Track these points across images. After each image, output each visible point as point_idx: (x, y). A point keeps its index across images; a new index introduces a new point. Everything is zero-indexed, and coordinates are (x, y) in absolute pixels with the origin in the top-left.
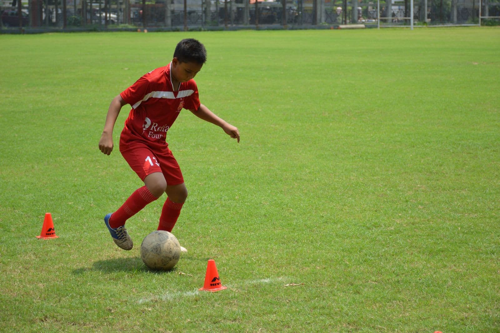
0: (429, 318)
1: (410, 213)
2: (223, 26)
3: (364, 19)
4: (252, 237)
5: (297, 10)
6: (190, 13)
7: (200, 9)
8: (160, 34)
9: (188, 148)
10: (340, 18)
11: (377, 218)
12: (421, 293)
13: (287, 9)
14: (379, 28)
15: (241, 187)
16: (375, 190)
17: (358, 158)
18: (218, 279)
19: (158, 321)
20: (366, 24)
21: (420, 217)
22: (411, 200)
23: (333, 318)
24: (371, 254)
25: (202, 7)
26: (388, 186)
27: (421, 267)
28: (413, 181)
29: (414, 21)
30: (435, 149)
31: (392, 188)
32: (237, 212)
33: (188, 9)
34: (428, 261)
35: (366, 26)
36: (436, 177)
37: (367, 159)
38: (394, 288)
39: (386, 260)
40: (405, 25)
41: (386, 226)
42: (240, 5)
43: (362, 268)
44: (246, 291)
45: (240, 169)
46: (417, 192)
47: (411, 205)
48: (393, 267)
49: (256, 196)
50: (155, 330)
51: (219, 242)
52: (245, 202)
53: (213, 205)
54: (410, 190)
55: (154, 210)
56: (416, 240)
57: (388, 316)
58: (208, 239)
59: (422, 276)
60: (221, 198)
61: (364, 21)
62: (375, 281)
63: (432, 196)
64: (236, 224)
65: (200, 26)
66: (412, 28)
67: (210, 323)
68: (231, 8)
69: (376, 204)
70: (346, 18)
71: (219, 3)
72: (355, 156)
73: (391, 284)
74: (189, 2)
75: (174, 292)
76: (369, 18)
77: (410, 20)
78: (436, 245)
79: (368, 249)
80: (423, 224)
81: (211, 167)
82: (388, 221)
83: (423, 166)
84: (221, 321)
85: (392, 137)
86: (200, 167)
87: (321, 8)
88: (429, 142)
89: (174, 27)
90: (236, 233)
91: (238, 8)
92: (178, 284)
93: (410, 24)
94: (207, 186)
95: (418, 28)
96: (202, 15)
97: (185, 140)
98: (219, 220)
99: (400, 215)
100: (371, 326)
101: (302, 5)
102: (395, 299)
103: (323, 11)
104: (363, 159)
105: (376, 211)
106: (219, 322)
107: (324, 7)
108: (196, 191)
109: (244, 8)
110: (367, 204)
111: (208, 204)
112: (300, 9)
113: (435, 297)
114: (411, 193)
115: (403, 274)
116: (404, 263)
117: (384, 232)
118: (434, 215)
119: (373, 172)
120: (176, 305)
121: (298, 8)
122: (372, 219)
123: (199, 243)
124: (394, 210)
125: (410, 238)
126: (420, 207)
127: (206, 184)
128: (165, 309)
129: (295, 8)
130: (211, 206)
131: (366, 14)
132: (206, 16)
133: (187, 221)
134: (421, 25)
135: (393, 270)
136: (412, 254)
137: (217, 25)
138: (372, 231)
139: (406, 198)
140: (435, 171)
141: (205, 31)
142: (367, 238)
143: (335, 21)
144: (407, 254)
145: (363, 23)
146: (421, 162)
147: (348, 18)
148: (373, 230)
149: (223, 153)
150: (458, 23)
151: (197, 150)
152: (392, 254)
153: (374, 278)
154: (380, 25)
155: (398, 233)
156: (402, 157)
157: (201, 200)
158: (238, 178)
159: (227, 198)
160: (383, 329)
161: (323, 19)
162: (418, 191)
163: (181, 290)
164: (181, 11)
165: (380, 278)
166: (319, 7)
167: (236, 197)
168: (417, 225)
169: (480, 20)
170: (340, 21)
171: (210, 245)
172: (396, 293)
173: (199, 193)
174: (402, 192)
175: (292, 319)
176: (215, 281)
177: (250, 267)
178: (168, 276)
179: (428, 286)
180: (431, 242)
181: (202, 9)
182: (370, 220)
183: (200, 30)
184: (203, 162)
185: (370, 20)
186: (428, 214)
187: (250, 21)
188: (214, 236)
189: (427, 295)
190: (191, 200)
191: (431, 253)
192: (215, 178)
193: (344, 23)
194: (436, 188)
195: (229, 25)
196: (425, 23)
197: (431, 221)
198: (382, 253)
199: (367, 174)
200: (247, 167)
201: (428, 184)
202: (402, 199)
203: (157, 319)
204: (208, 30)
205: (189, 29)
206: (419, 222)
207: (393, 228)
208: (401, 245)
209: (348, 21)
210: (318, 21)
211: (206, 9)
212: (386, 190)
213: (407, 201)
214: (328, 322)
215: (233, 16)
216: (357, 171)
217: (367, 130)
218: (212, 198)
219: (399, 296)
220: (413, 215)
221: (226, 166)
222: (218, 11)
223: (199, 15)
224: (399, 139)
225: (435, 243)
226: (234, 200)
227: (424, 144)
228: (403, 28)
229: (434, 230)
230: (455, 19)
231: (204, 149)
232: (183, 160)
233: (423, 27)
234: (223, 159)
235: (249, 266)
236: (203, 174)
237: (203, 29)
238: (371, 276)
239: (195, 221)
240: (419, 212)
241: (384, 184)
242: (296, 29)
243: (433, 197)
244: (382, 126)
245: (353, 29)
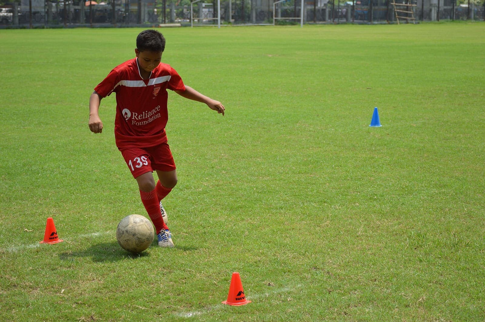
0: (229, 261)
1: (215, 177)
2: (62, 24)
3: (180, 19)
4: (84, 198)
5: (124, 12)
6: (35, 13)
7: (43, 10)
8: (9, 31)
9: (32, 126)
10: (160, 18)
11: (188, 181)
12: (223, 242)
13: (116, 11)
14: (192, 27)
15: (76, 158)
16: (187, 158)
17: (173, 133)
18: (56, 234)
19: (5, 270)
20: (182, 24)
21: (223, 180)
22: (216, 167)
23: (151, 264)
24: (183, 211)
25: (45, 8)
26: (198, 155)
27: (224, 220)
28: (218, 151)
29: (221, 21)
30: (237, 125)
31: (200, 157)
32: (73, 178)
33: (33, 10)
34: (229, 216)
35: (181, 25)
36: (237, 148)
37: (180, 134)
38: (202, 238)
39: (195, 216)
40: (213, 24)
41: (195, 188)
42: (77, 7)
43: (175, 222)
44: (80, 243)
45: (76, 143)
46: (221, 160)
47: (216, 171)
48: (200, 221)
49: (88, 165)
50: (2, 277)
51: (57, 203)
52: (79, 170)
53: (52, 173)
54: (215, 159)
55: (3, 178)
56: (220, 199)
57: (196, 261)
58: (48, 201)
59: (224, 228)
60: (59, 167)
61: (180, 20)
62: (186, 232)
63: (233, 163)
64: (72, 188)
65: (43, 25)
66: (220, 27)
67: (49, 270)
68: (69, 9)
69: (188, 170)
70: (165, 18)
71: (60, 6)
72: (171, 131)
73: (199, 235)
74: (34, 4)
75: (19, 245)
76: (184, 18)
77: (217, 20)
78: (236, 202)
79: (180, 207)
80: (226, 186)
81: (51, 141)
82: (198, 184)
83: (227, 139)
84: (58, 268)
85: (201, 116)
86: (42, 141)
87: (145, 10)
88: (232, 120)
89: (21, 25)
90: (71, 196)
91: (75, 10)
92: (22, 239)
93: (217, 24)
94: (48, 157)
95: (224, 27)
96: (45, 15)
97: (29, 119)
98: (57, 185)
99: (207, 178)
100: (182, 269)
101: (128, 7)
102: (202, 247)
103: (146, 12)
104: (178, 134)
105: (187, 176)
106: (56, 269)
107: (147, 9)
108: (38, 161)
109: (81, 9)
110: (180, 170)
111: (48, 172)
112: (126, 11)
113: (234, 245)
114: (216, 160)
115: (209, 226)
116: (210, 218)
117: (194, 193)
118: (235, 178)
119: (185, 144)
120: (20, 256)
121: (126, 10)
122: (184, 183)
123: (41, 204)
124: (202, 175)
125: (215, 198)
126: (223, 172)
127: (46, 155)
128: (11, 259)
129: (123, 10)
130: (51, 174)
131: (181, 15)
132: (48, 16)
133: (30, 186)
134: (226, 24)
135: (201, 224)
136: (216, 210)
137: (58, 24)
138: (184, 192)
139: (212, 165)
140: (236, 143)
141: (47, 28)
142: (180, 198)
143: (156, 21)
144: (212, 210)
145: (179, 22)
146: (225, 135)
147: (166, 18)
148: (185, 191)
149: (61, 129)
150: (256, 23)
151: (40, 127)
152: (200, 210)
153: (185, 231)
154: (193, 24)
155: (205, 194)
156: (210, 132)
157: (42, 168)
158: (74, 150)
159: (64, 167)
160: (192, 272)
161: (146, 19)
162: (222, 159)
163: (24, 243)
164: (27, 12)
165: (190, 231)
166: (142, 9)
167: (72, 166)
168: (221, 187)
169: (274, 21)
170: (161, 21)
171: (50, 206)
172: (203, 242)
173: (41, 163)
174: (209, 160)
175: (117, 265)
176: (53, 235)
177: (83, 223)
178: (13, 232)
179: (229, 236)
180: (232, 200)
181: (45, 10)
182: (183, 183)
183: (43, 28)
184: (44, 137)
185: (185, 20)
186: (230, 178)
187: (86, 20)
188: (53, 198)
189: (228, 243)
190: (33, 169)
191: (231, 209)
192: (54, 150)
193: (163, 22)
194: (237, 157)
195: (68, 24)
196: (229, 23)
197: (232, 183)
198: (192, 210)
199: (180, 146)
200: (81, 141)
201: (230, 153)
202: (209, 165)
203: (4, 268)
204: (50, 28)
205: (34, 27)
206: (222, 185)
207: (201, 190)
208: (207, 203)
209: (167, 21)
210: (142, 21)
211: (48, 10)
212: (196, 159)
213: (213, 167)
214: (147, 267)
215: (71, 16)
216: (172, 143)
217: (181, 110)
218: (52, 167)
219: (205, 244)
220: (218, 178)
221: (64, 140)
222: (59, 12)
223: (42, 15)
224: (207, 117)
225: (235, 201)
226: (70, 169)
227: (228, 121)
228: (212, 26)
229: (234, 190)
230: (254, 20)
231: (45, 127)
232: (28, 136)
233: (228, 26)
234: (62, 134)
235: (82, 223)
236: (45, 147)
237: (45, 27)
238: (183, 229)
239: (37, 186)
240: (222, 176)
241: (195, 154)
242: (124, 27)
243: (234, 164)
244: (193, 107)
245: (171, 27)
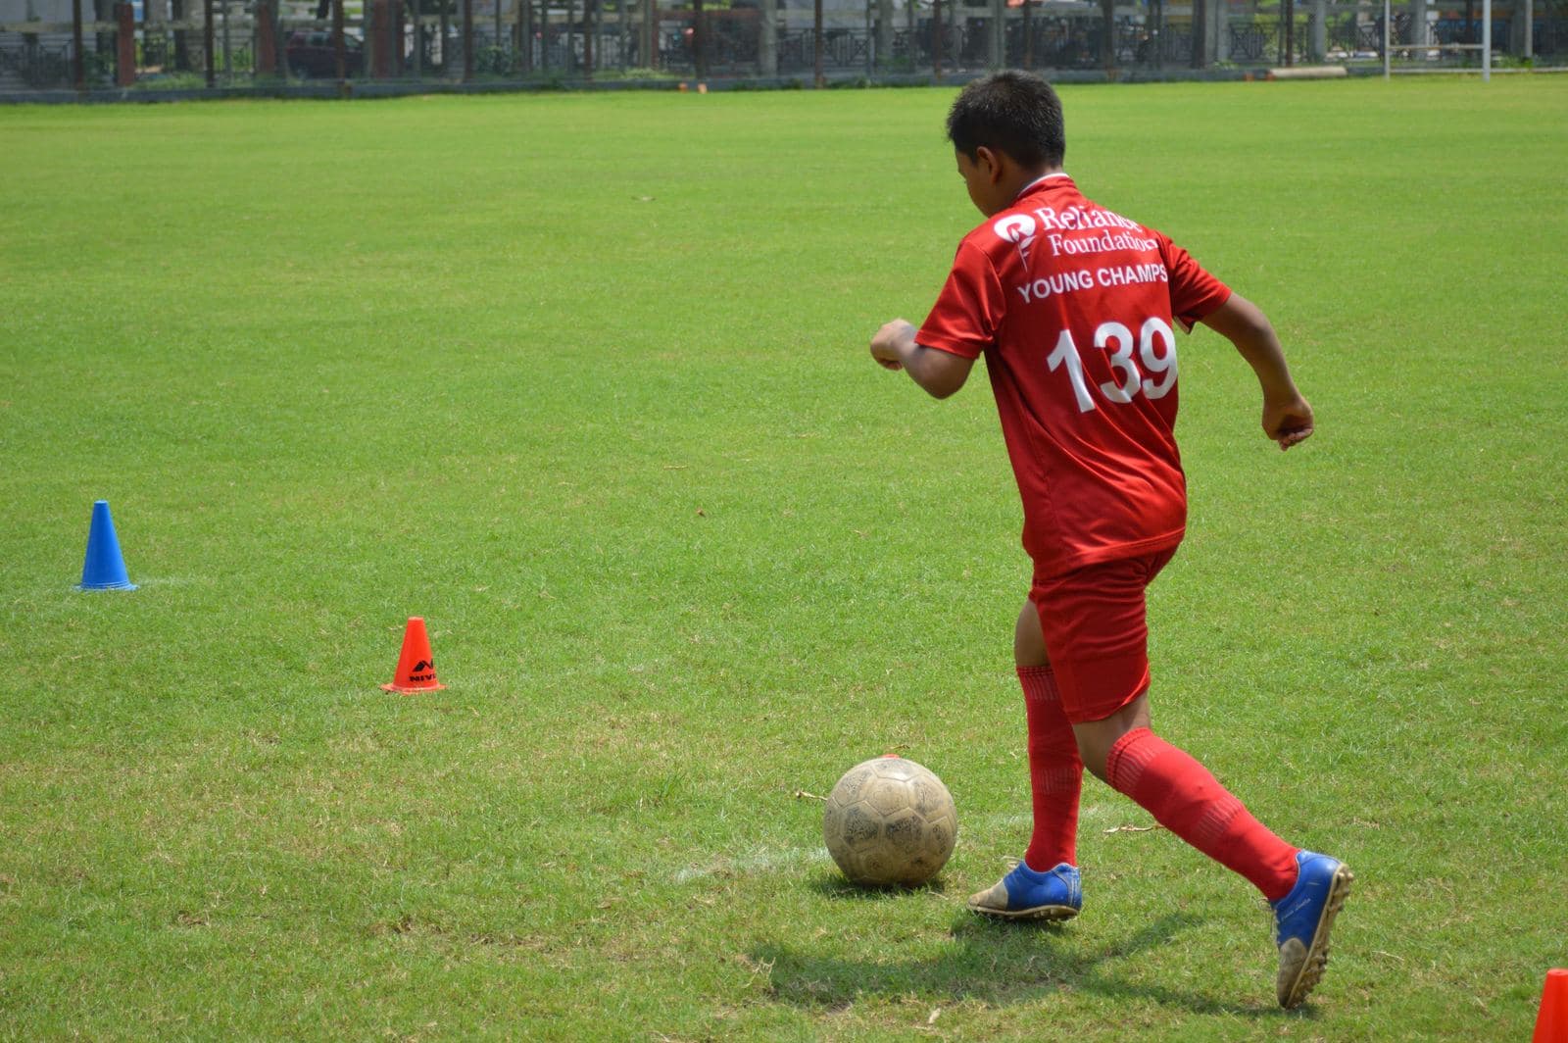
0: (1531, 929)
1: (1477, 619)
2: (928, 72)
3: (1344, 50)
4: (1009, 688)
5: (1144, 26)
6: (833, 34)
7: (862, 23)
8: (744, 97)
9: (824, 429)
10: (1273, 47)
11: (1379, 633)
12: (1510, 855)
13: (1117, 23)
14: (1387, 77)
15: (978, 543)
16: (1373, 552)
17: (1323, 459)
19: (733, 934)
20: (1350, 65)
21: (1506, 633)
22: (1481, 583)
23: (1247, 929)
24: (1361, 740)
25: (868, 15)
26: (1413, 539)
27: (1509, 778)
28: (1485, 524)
29: (1493, 55)
30: (1554, 432)
31: (1423, 548)
32: (966, 616)
33: (827, 24)
34: (1530, 762)
35: (1349, 70)
36: (1556, 516)
37: (1349, 462)
38: (1429, 840)
39: (1406, 758)
40: (1465, 66)
41: (1405, 659)
42: (978, 12)
43: (1333, 782)
44: (992, 848)
45: (977, 491)
46: (1499, 559)
47: (1479, 597)
48: (1425, 778)
49: (1022, 570)
50: (723, 960)
51: (915, 703)
52: (991, 588)
53: (896, 595)
54: (1476, 554)
55: (725, 610)
56: (1494, 699)
57: (1409, 922)
58: (881, 693)
59: (1513, 804)
60: (920, 576)
61: (1343, 55)
62: (1373, 819)
63: (1541, 570)
64: (964, 651)
65: (861, 74)
66: (1487, 76)
67: (886, 940)
68: (951, 19)
69: (1377, 595)
70: (1289, 48)
71: (918, 6)
72: (1314, 453)
73: (1419, 828)
74: (828, 4)
75: (780, 850)
76: (1359, 47)
77: (1480, 52)
78: (1554, 714)
79: (1352, 726)
80: (1516, 652)
81: (891, 485)
82: (1413, 644)
83: (1518, 482)
84: (917, 933)
85: (1424, 398)
86: (858, 485)
87: (1218, 20)
88: (1536, 412)
89: (785, 78)
90: (962, 678)
91: (971, 21)
92: (791, 825)
93: (1480, 66)
94: (880, 538)
95: (1505, 76)
96: (866, 42)
97: (816, 407)
98: (913, 640)
99: (1447, 625)
100: (1360, 952)
101: (1159, 9)
102: (1430, 874)
103: (1223, 26)
104: (1340, 462)
105: (1376, 614)
106: (912, 937)
107: (1224, 16)
108: (848, 553)
109: (990, 19)
110: (1350, 593)
111: (882, 593)
112: (1153, 21)
113: (1550, 868)
114: (1481, 560)
115: (1455, 799)
116: (1458, 767)
117: (1399, 676)
118: (1550, 625)
119: (1368, 499)
120: (785, 888)
121: (1149, 18)
122: (1363, 639)
123: (856, 706)
124: (1429, 612)
125: (1477, 695)
126: (1507, 601)
127: (875, 533)
128: (753, 899)
129: (1141, 19)
130: (890, 599)
131: (1346, 33)
132: (879, 43)
133: (819, 640)
134: (1512, 66)
135: (1427, 788)
136: (1482, 740)
137: (912, 71)
138: (1364, 672)
139: (1464, 576)
140: (1552, 496)
141: (874, 86)
142: (1350, 693)
143: (1257, 56)
144: (1468, 740)
145: (1340, 62)
146: (1511, 468)
147: (1295, 46)
148: (1368, 671)
149: (926, 442)
151: (851, 434)
152: (1422, 739)
153: (1368, 811)
154: (1392, 67)
155: (1441, 680)
156: (1456, 456)
157: (862, 579)
158: (971, 517)
159: (937, 575)
160: (1394, 961)
161: (1223, 50)
162: (1500, 554)
163: (801, 844)
164: (806, 30)
165: (1386, 812)
166: (1210, 15)
167: (965, 573)
168: (1498, 655)
170: (1274, 58)
171: (888, 713)
172: (1435, 854)
173: (855, 559)
174: (1453, 558)
175: (1126, 931)
177: (1005, 776)
178: (762, 803)
179: (1530, 836)
180: (1541, 705)
181: (868, 24)
182: (1359, 641)
183: (861, 86)
184: (868, 469)
185: (1361, 54)
186: (1531, 623)
187: (1008, 57)
188: (900, 686)
189: (1525, 860)
190: (830, 581)
191: (1538, 737)
192: (902, 515)
193: (1284, 61)
194: (1555, 548)
195: (947, 71)
196: (1524, 61)
197: (1540, 644)
198: (1393, 738)
199: (1348, 505)
200: (997, 484)
201: (1532, 533)
202: (1453, 578)
203: (731, 928)
204: (885, 85)
205: (829, 82)
206: (1504, 648)
207: (1426, 665)
208: (1449, 714)
209: (1296, 56)
210: (1208, 56)
211: (878, 22)
212: (1407, 553)
213: (1468, 585)
214: (1230, 940)
215: (960, 39)
216: (1320, 496)
217: (1351, 376)
218: (893, 576)
219: (1442, 863)
220: (1487, 625)
221: (935, 481)
222: (915, 30)
223: (857, 42)
224: (1446, 402)
225: (1551, 709)
226: (957, 581)
227: (1521, 416)
228: (1460, 74)
229: (1548, 669)
231: (870, 433)
232: (810, 465)
233: (1518, 73)
234: (928, 459)
235: (1001, 775)
236: (869, 505)
237: (869, 82)
238: (1360, 804)
239: (843, 641)
240: (1504, 616)
241: (1401, 535)
242: (1143, 81)
243: (1547, 573)
244: (1396, 365)
245: (1312, 78)
